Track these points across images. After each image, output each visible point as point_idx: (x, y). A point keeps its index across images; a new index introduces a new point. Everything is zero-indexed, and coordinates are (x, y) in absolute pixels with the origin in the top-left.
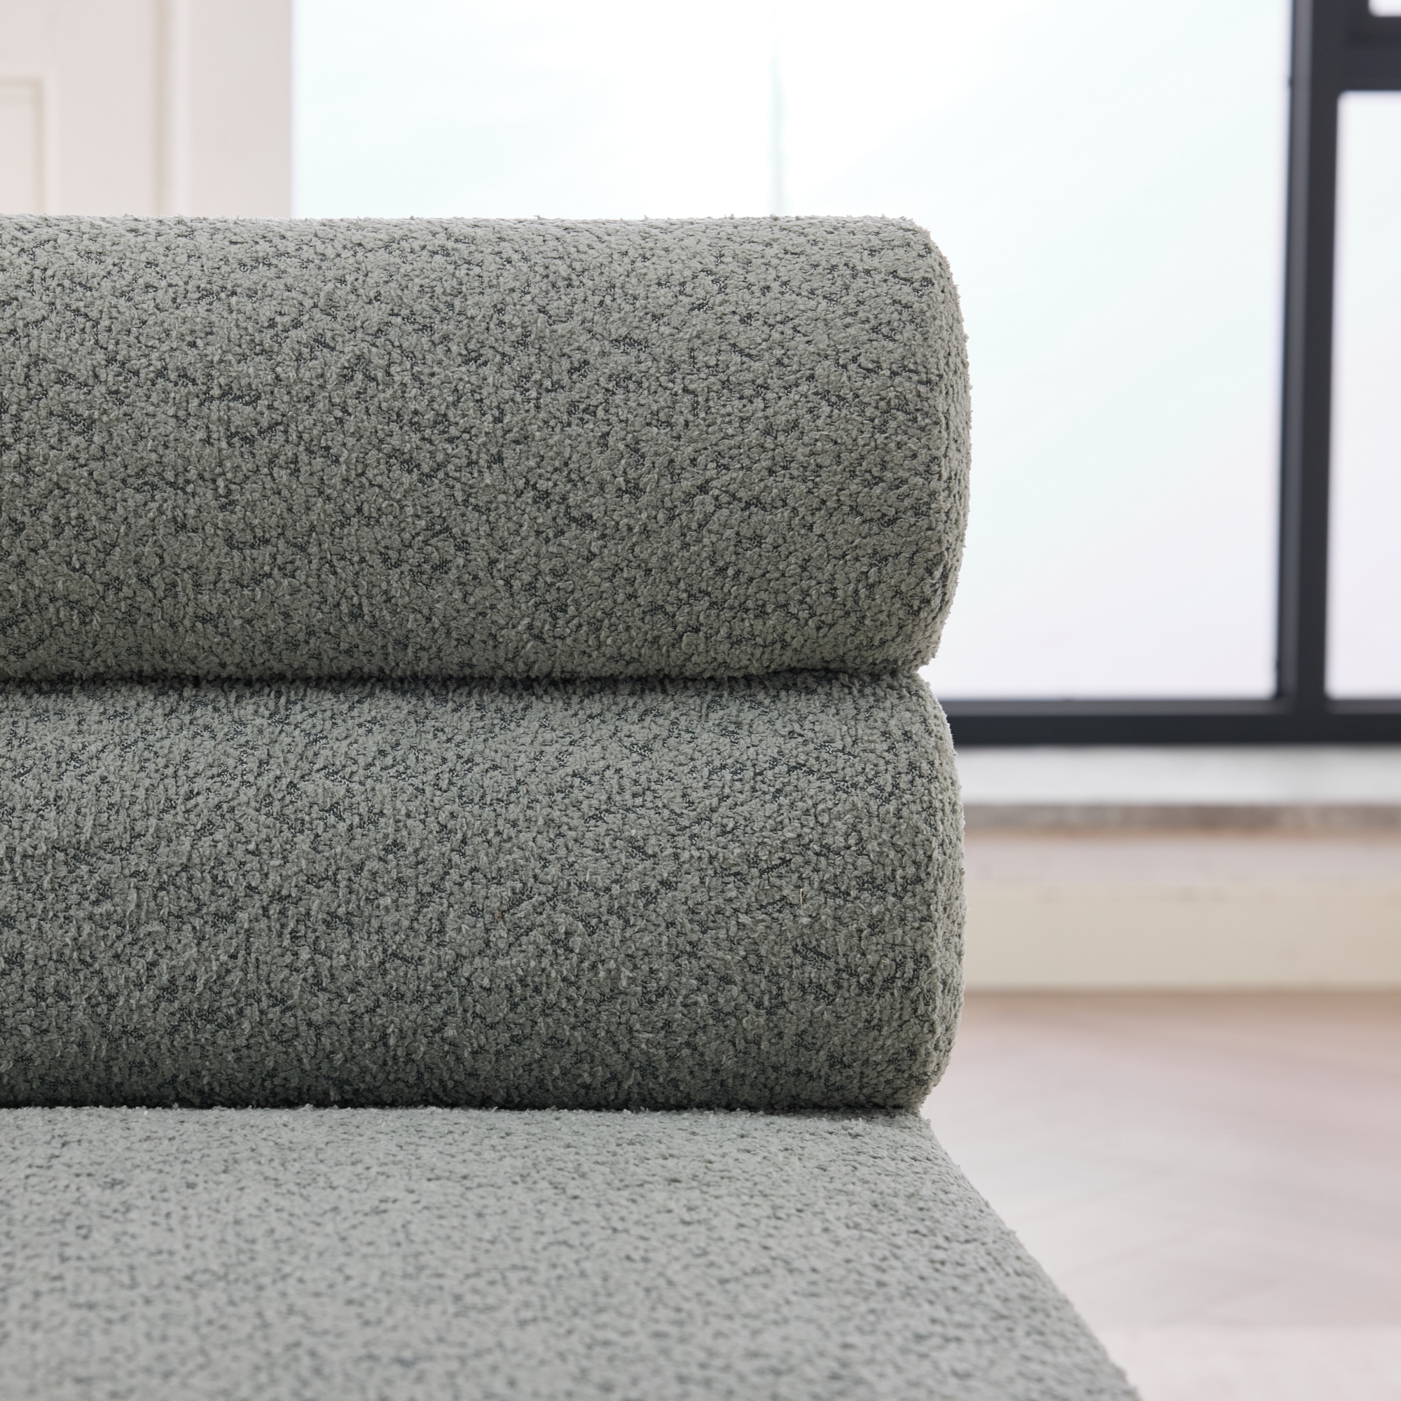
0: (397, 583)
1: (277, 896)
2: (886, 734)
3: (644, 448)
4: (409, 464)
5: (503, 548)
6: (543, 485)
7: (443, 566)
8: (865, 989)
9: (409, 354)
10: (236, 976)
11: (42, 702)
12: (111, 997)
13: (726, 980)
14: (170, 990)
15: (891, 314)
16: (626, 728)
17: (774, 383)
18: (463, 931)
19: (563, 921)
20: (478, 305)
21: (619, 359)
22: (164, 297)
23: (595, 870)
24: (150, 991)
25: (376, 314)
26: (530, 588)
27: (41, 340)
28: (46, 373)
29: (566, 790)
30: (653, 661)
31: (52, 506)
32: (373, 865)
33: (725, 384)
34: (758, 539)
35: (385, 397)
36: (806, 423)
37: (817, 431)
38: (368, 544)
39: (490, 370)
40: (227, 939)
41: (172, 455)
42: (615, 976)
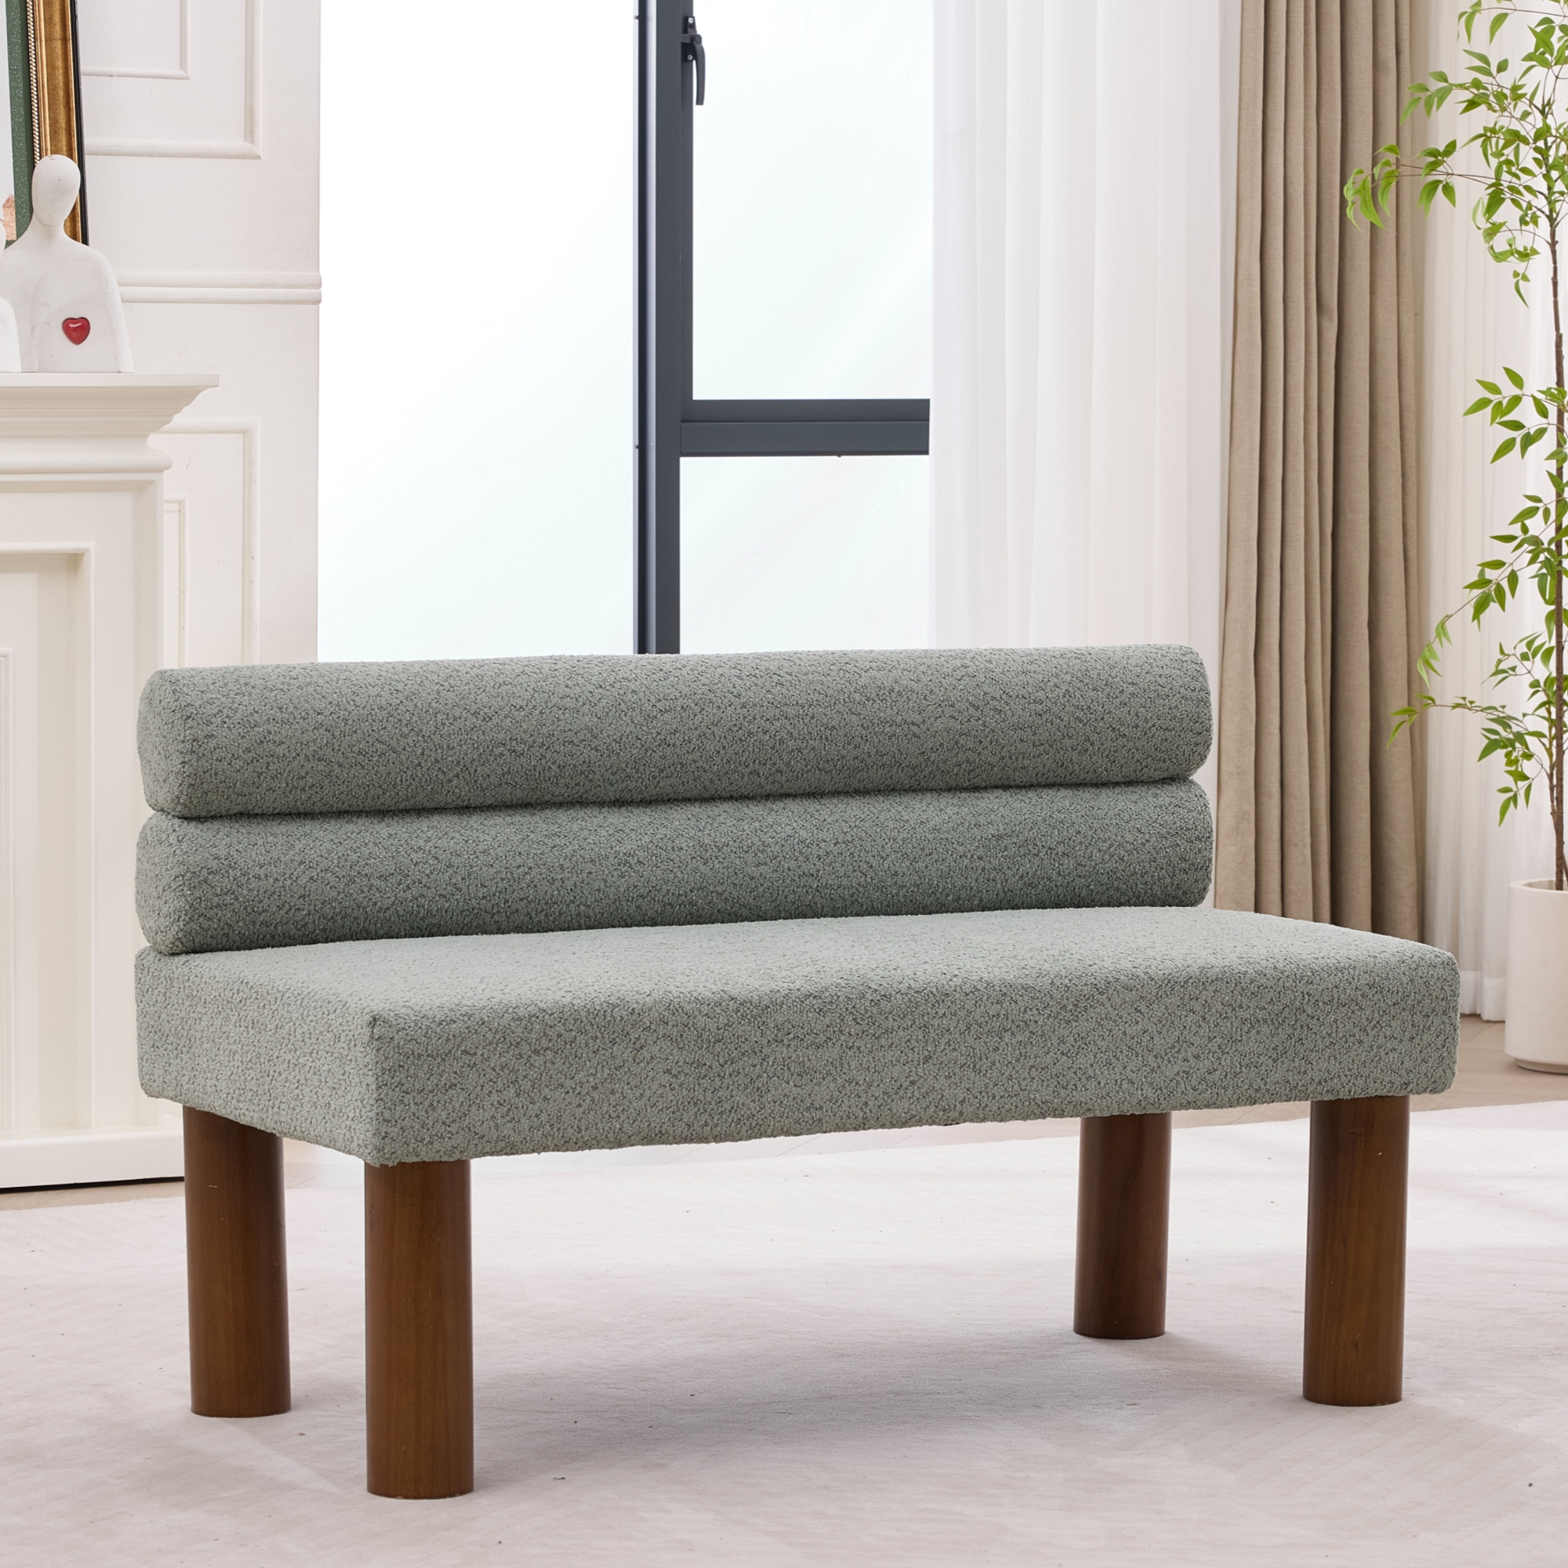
0: (1075, 756)
1: (1050, 848)
2: (1196, 796)
3: (1139, 714)
4: (1081, 721)
5: (1102, 744)
6: (1114, 726)
7: (1086, 750)
9: (1079, 689)
10: (1039, 873)
11: (976, 795)
12: (1006, 880)
13: (1162, 869)
14: (1021, 877)
15: (1195, 673)
16: (1128, 797)
17: (1171, 695)
18: (1097, 856)
19: (1122, 852)
20: (1094, 674)
21: (1131, 689)
22: (1013, 674)
23: (1129, 838)
24: (1017, 878)
25: (1068, 678)
26: (1107, 756)
27: (986, 688)
28: (988, 697)
29: (1119, 815)
30: (1133, 777)
31: (990, 736)
32: (1074, 838)
33: (1158, 695)
34: (1166, 740)
35: (1074, 701)
36: (1179, 705)
37: (1182, 708)
38: (1068, 744)
39: (1099, 693)
40: (1037, 861)
41: (1021, 720)
42: (1135, 868)
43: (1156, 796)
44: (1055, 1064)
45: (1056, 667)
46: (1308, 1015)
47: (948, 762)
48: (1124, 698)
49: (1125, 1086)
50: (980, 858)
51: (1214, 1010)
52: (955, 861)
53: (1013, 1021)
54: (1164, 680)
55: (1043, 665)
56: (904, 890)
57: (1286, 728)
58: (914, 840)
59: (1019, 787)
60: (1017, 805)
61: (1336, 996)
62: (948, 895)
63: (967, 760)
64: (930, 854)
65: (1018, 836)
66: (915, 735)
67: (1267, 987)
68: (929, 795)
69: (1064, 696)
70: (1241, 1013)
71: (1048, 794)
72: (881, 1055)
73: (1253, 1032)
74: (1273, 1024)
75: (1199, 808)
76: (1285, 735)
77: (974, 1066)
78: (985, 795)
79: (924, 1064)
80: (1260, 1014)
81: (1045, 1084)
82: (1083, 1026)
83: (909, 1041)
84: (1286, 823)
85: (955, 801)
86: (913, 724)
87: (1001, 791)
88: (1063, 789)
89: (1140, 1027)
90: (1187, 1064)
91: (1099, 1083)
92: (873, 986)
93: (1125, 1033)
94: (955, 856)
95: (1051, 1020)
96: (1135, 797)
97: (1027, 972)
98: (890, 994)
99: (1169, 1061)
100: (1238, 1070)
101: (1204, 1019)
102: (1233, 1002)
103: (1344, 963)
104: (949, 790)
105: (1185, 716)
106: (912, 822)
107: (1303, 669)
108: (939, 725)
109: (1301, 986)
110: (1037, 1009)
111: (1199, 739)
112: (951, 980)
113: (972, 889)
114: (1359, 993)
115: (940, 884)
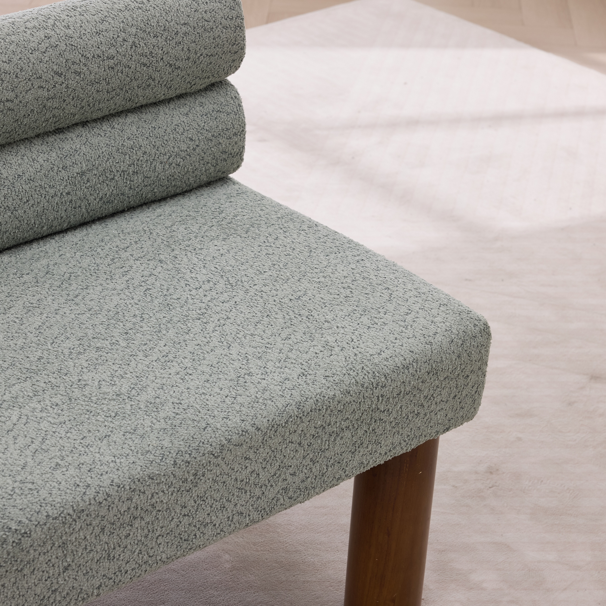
0: (140, 92)
1: (123, 171)
2: (232, 98)
3: (190, 49)
4: (145, 65)
5: (162, 78)
6: (171, 62)
7: (149, 85)
8: (233, 157)
9: (142, 38)
10: (115, 192)
12: (89, 204)
14: (101, 199)
17: (214, 27)
18: (159, 167)
19: (179, 160)
20: (154, 22)
21: (184, 29)
22: (88, 37)
23: (184, 147)
24: (98, 200)
25: (134, 30)
26: (165, 85)
27: (67, 55)
28: (70, 64)
29: (175, 129)
31: (72, 94)
32: (142, 158)
33: (205, 30)
34: (211, 63)
35: (139, 50)
36: (221, 35)
37: (223, 36)
38: (135, 85)
39: (159, 38)
40: (113, 184)
41: (97, 76)
42: (188, 169)
43: (201, 104)
44: (178, 526)
45: (123, 22)
46: (381, 411)
47: (38, 122)
48: (179, 38)
49: (236, 518)
50: (68, 193)
51: (308, 435)
52: (48, 202)
53: (142, 509)
54: (209, 14)
55: (112, 22)
56: (8, 234)
58: (14, 193)
59: (95, 121)
60: (95, 141)
61: (403, 390)
62: (43, 227)
63: (54, 116)
64: (27, 201)
65: (97, 168)
66: (9, 109)
67: (351, 402)
68: (22, 147)
69: (132, 48)
70: (329, 429)
71: (118, 123)
72: (24, 582)
73: (338, 439)
74: (354, 427)
75: (235, 110)
77: (109, 556)
78: (70, 135)
79: (64, 572)
80: (344, 424)
81: (170, 544)
82: (202, 487)
83: (49, 560)
85: (44, 148)
86: (8, 100)
87: (81, 129)
88: (129, 114)
89: (249, 469)
90: (286, 483)
91: (215, 525)
92: (14, 527)
93: (236, 479)
94: (47, 198)
95: (175, 494)
96: (185, 110)
97: (152, 457)
98: (30, 531)
99: (271, 486)
100: (325, 470)
101: (300, 444)
102: (324, 424)
103: (409, 358)
104: (38, 136)
105: (225, 42)
106: (10, 178)
108: (29, 97)
109: (377, 392)
110: (163, 491)
111: (236, 57)
112: (84, 493)
113: (62, 218)
114: (420, 380)
115: (37, 222)
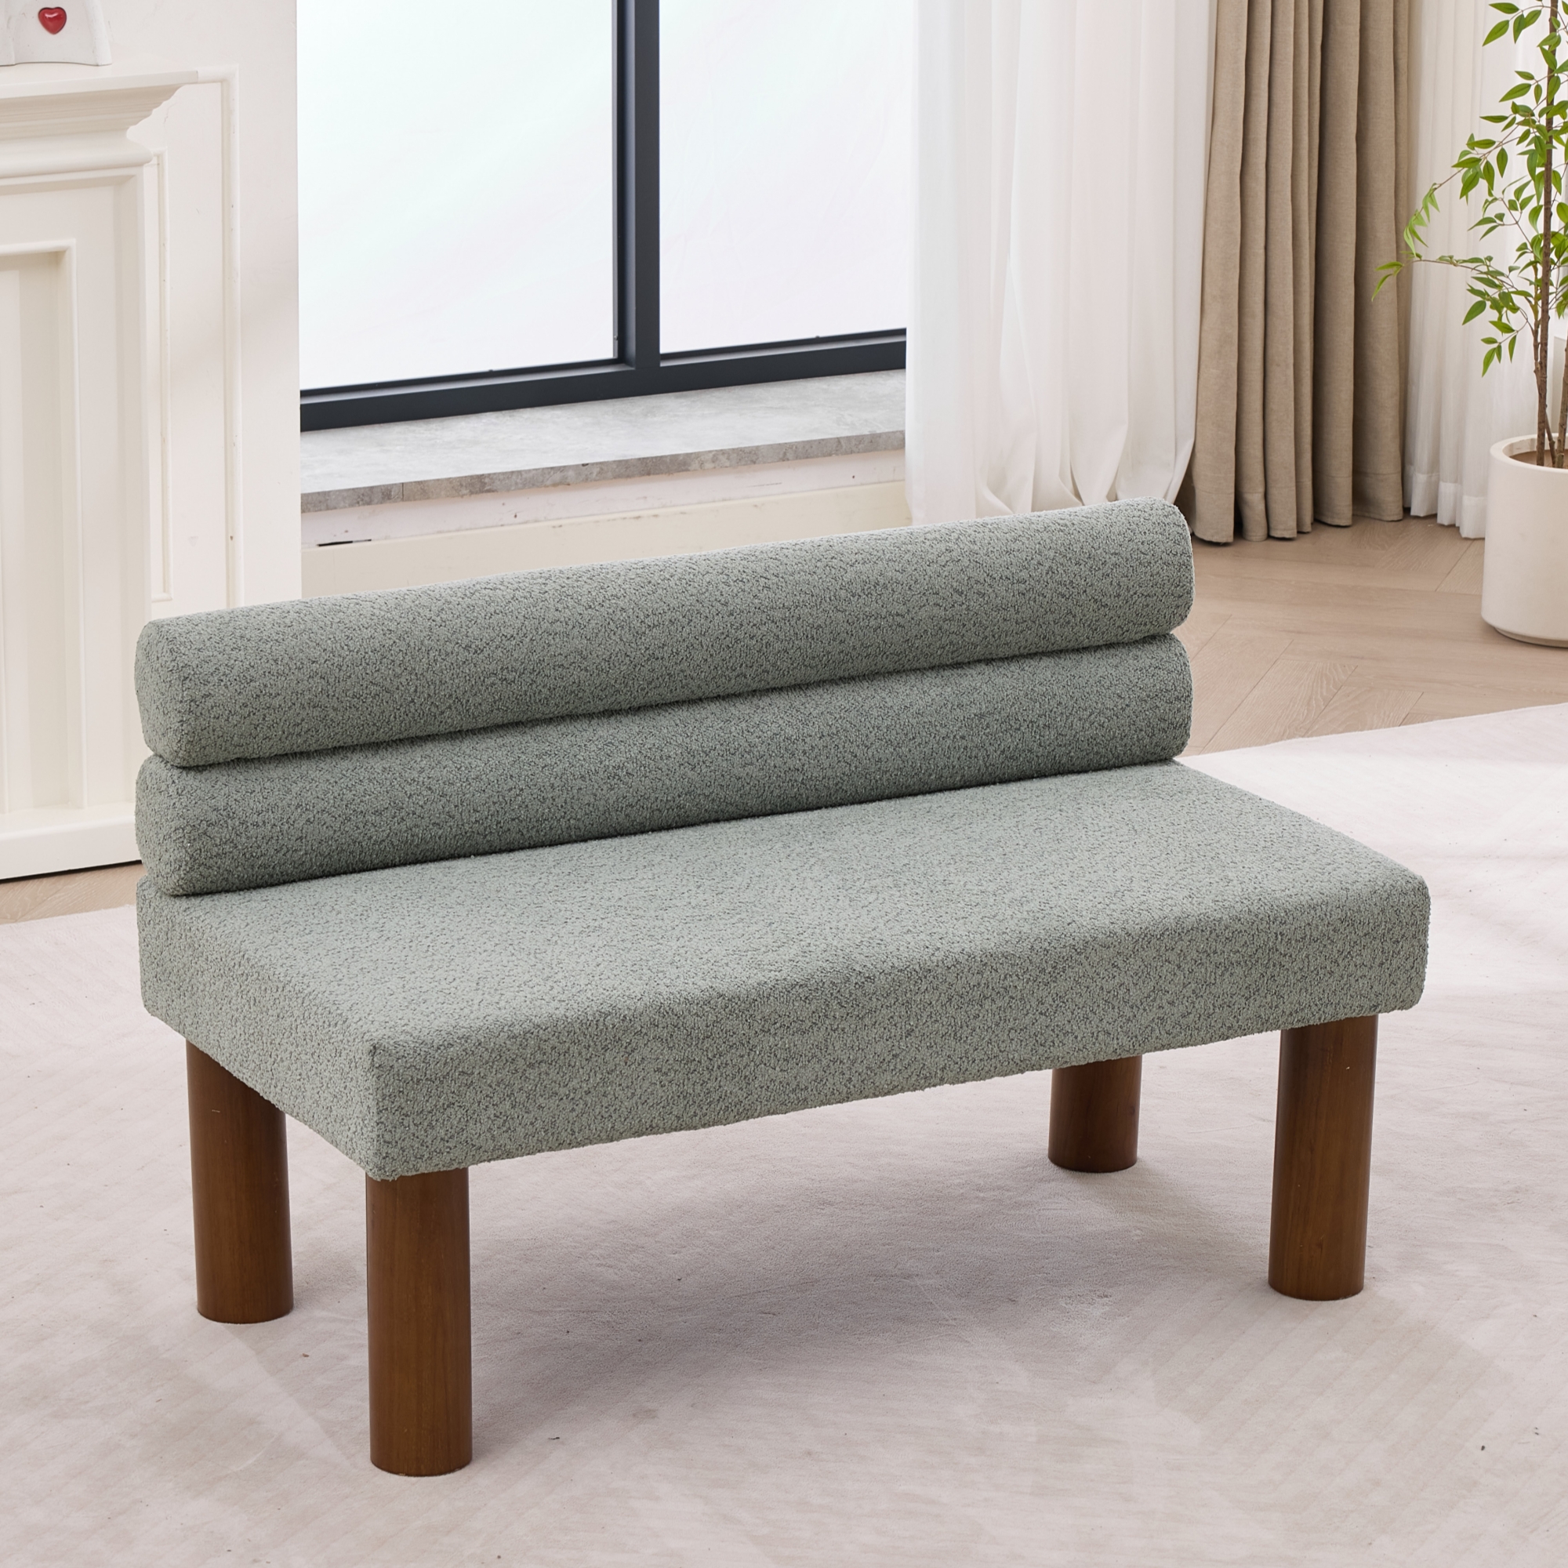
0: (1057, 629)
1: (1031, 722)
2: (1176, 655)
3: (1121, 584)
4: (1063, 596)
5: (1084, 615)
6: (1096, 597)
7: (1068, 623)
8: (1175, 728)
9: (1061, 564)
10: (1020, 746)
11: (959, 671)
12: (988, 756)
13: (1141, 730)
14: (1003, 752)
15: (1177, 537)
16: (1109, 661)
17: (1153, 562)
18: (1078, 725)
19: (1102, 719)
20: (1077, 548)
21: (1114, 559)
22: (997, 555)
23: (1110, 704)
24: (999, 752)
25: (1052, 554)
26: (1089, 626)
27: (970, 572)
28: (973, 581)
29: (1100, 682)
30: (1114, 640)
31: (974, 619)
32: (1055, 710)
33: (1140, 563)
34: (1148, 606)
35: (1057, 578)
36: (1161, 571)
37: (1164, 574)
38: (1051, 619)
39: (1082, 566)
40: (1018, 735)
41: (1004, 601)
42: (1114, 733)
43: (1136, 658)
44: (1033, 1024)
45: (1039, 543)
46: (1281, 954)
47: (932, 647)
48: (1106, 569)
49: (1101, 1037)
50: (963, 738)
51: (1189, 958)
52: (938, 743)
53: (993, 989)
54: (1146, 547)
55: (1027, 542)
56: (888, 774)
57: (1271, 247)
58: (898, 726)
59: (1002, 660)
60: (999, 681)
61: (1308, 933)
62: (931, 775)
63: (951, 643)
64: (914, 738)
65: (1000, 713)
66: (899, 625)
67: (1241, 931)
68: (913, 677)
69: (1047, 573)
70: (1215, 958)
71: (1030, 666)
72: (865, 1033)
73: (1227, 975)
74: (1247, 965)
75: (1179, 668)
76: (1270, 254)
77: (955, 1034)
78: (969, 671)
79: (906, 1037)
80: (1234, 958)
81: (1023, 1044)
82: (1062, 986)
83: (892, 1017)
84: (1269, 342)
85: (938, 681)
86: (898, 615)
87: (984, 666)
88: (1044, 658)
89: (1117, 980)
90: (1162, 1011)
91: (1076, 1037)
92: (858, 968)
93: (1102, 988)
94: (938, 738)
95: (1030, 983)
96: (1114, 661)
97: (1008, 938)
98: (874, 976)
99: (1145, 1010)
100: (1211, 1011)
101: (1179, 967)
102: (1208, 949)
103: (1318, 899)
104: (932, 668)
105: (1166, 582)
106: (895, 708)
107: (1289, 189)
108: (923, 614)
109: (1274, 927)
110: (1017, 975)
111: (1180, 602)
112: (933, 955)
113: (954, 767)
114: (1331, 928)
115: (924, 767)
